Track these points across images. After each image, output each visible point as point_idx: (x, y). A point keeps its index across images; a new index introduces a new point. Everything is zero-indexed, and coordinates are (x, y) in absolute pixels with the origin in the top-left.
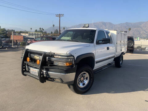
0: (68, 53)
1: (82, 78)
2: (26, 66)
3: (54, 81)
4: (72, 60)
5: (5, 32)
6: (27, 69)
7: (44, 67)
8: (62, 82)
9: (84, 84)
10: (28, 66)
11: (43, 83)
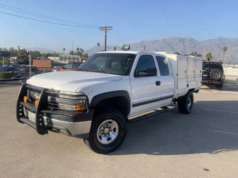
0: (78, 91)
1: (107, 130)
2: (24, 109)
3: (60, 132)
4: (84, 101)
5: (25, 54)
6: (25, 114)
7: (43, 111)
8: (70, 134)
9: (109, 139)
10: (26, 108)
11: (43, 134)
